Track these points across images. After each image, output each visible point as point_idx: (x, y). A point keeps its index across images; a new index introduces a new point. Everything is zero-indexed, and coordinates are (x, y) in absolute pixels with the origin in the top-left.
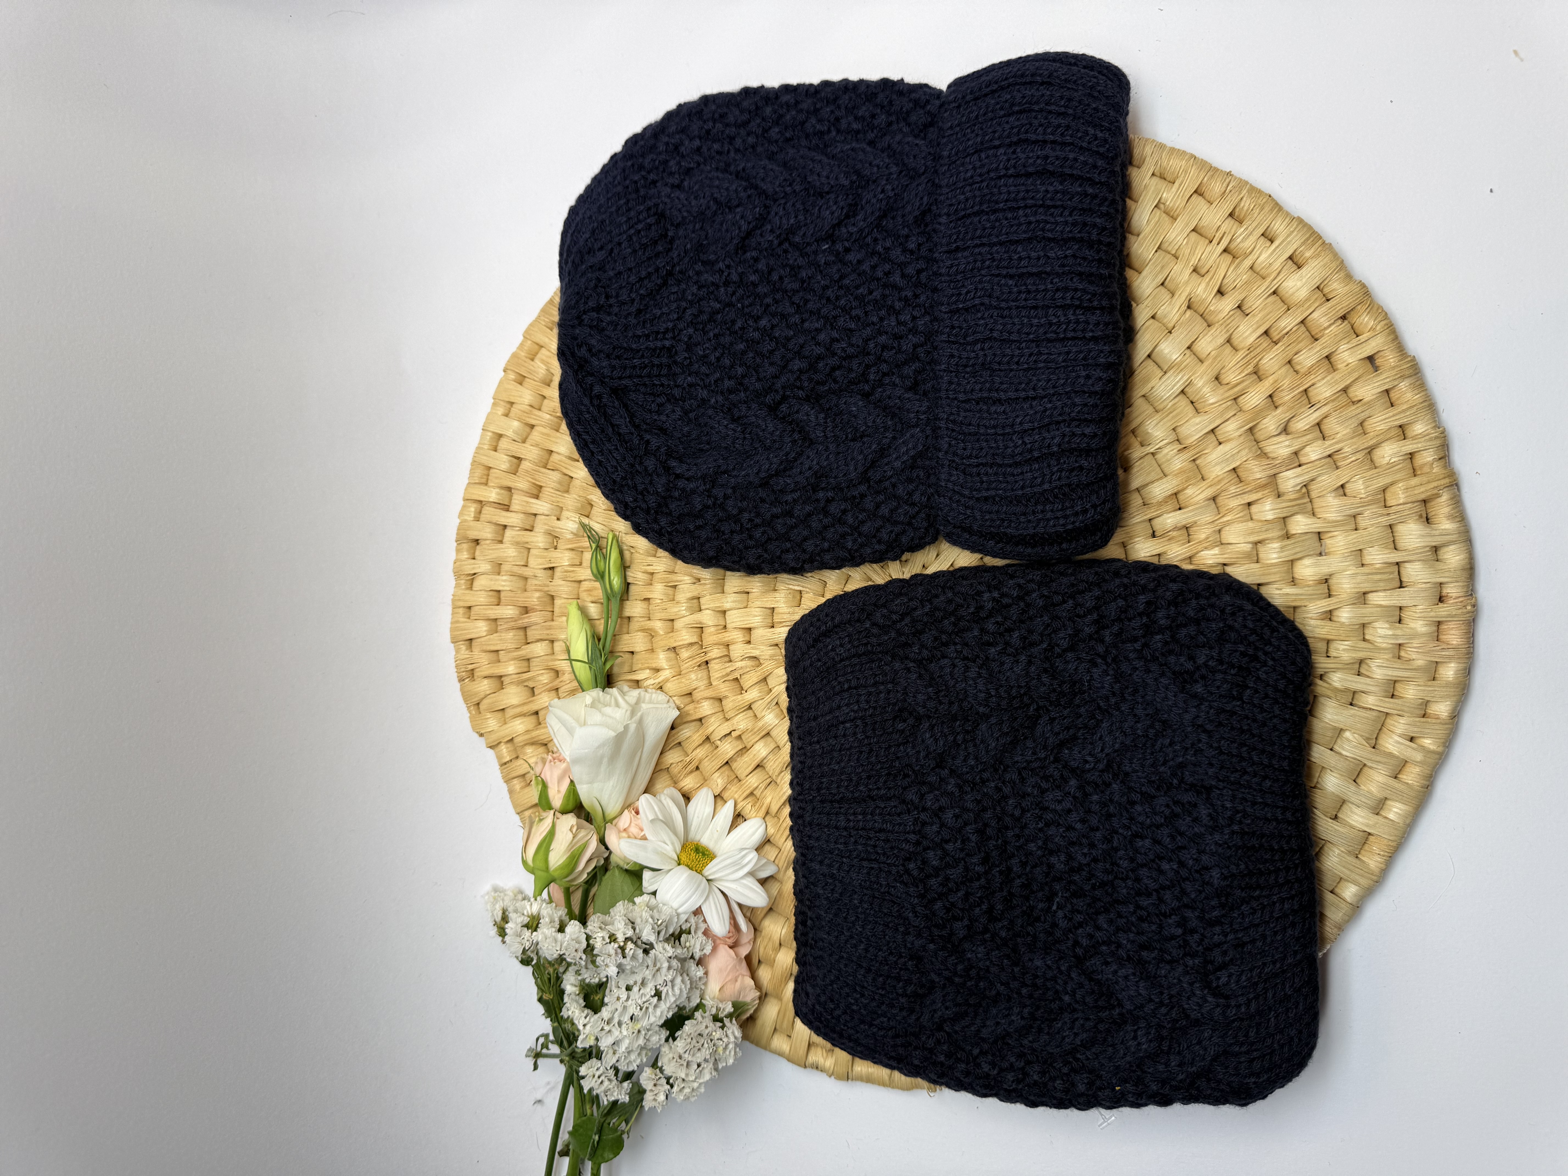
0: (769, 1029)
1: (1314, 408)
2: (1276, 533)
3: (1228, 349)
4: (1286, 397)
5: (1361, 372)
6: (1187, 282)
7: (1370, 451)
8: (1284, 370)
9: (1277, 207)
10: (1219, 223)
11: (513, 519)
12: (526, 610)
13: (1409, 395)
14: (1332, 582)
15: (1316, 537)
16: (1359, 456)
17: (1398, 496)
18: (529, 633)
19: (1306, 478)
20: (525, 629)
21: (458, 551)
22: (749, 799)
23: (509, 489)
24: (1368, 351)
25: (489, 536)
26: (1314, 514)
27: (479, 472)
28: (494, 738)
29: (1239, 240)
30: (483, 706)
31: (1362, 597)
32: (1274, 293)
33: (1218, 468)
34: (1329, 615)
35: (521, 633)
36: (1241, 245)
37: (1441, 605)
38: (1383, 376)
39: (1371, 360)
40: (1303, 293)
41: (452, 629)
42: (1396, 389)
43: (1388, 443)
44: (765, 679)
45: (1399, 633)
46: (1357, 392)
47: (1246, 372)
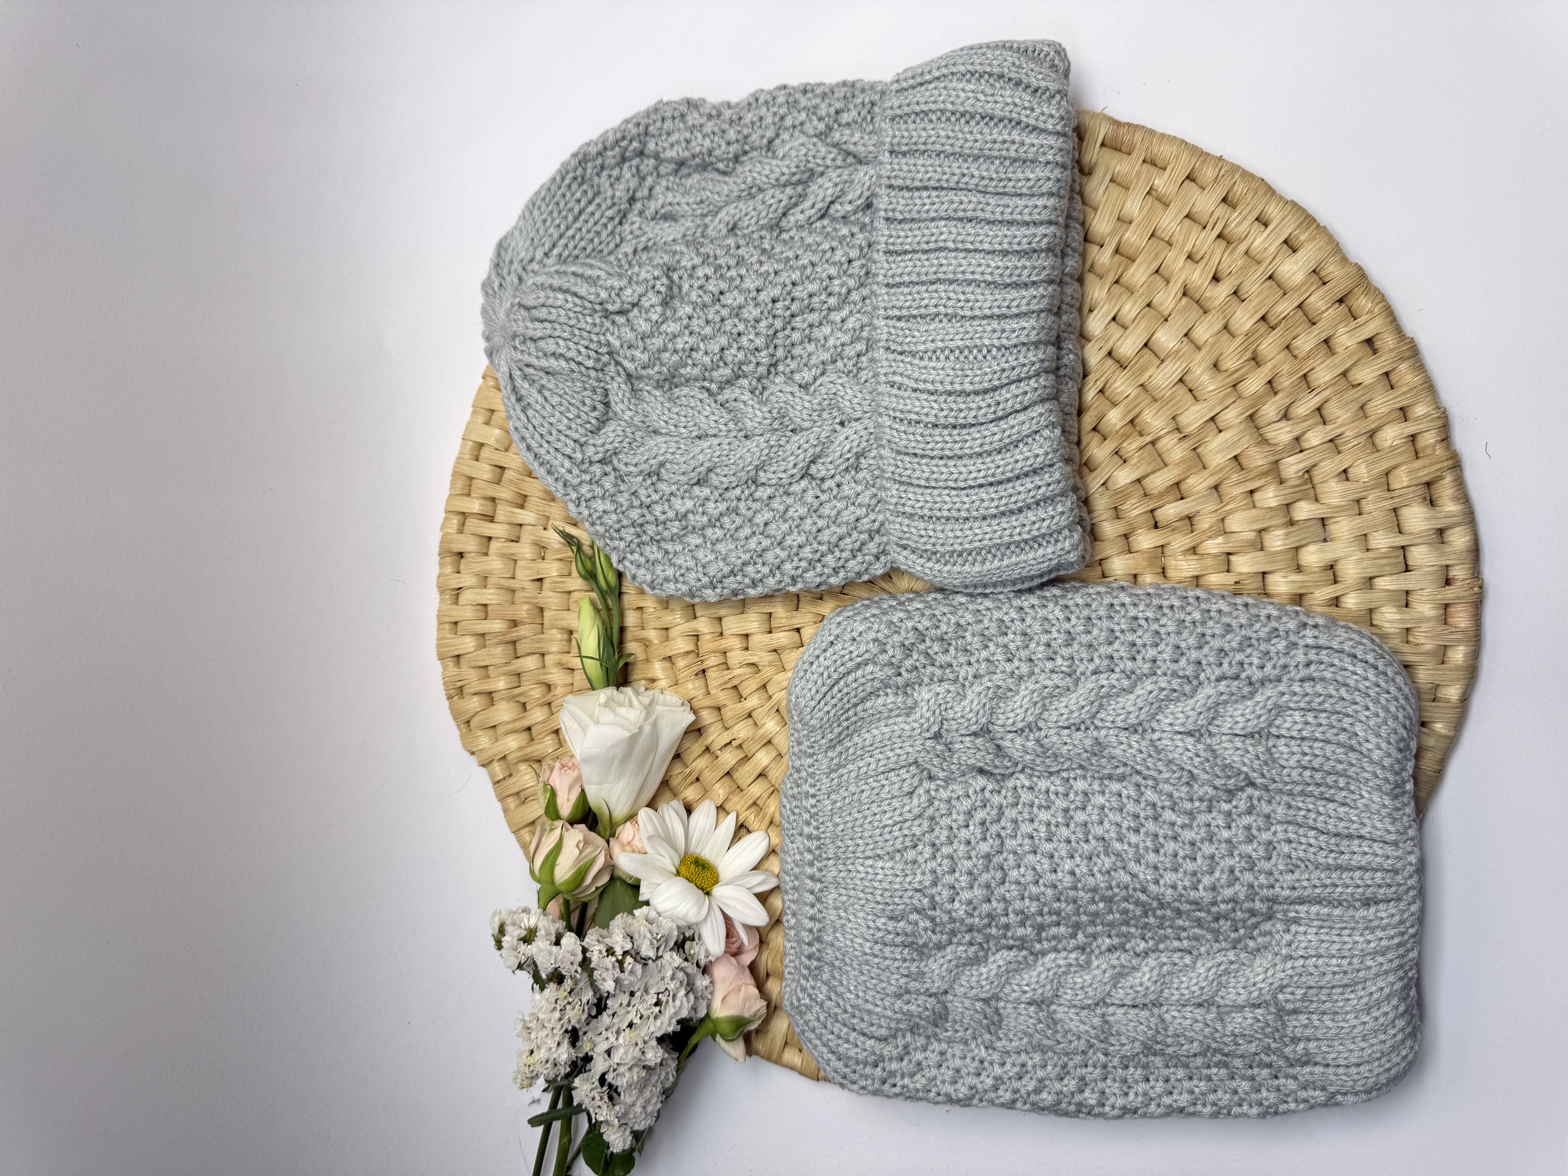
0: (779, 1042)
1: (1314, 393)
2: (1281, 520)
3: (1225, 336)
4: (1285, 383)
5: (1360, 355)
6: (1182, 269)
7: (1372, 435)
8: (1282, 355)
9: (1270, 191)
10: (1212, 209)
11: (497, 530)
12: (515, 623)
13: (1409, 377)
14: (1339, 567)
15: (1320, 524)
16: (1362, 439)
17: (1402, 479)
18: (518, 646)
19: (1307, 463)
20: (514, 643)
21: (442, 565)
22: (753, 809)
23: (493, 500)
24: (1366, 333)
25: (474, 548)
26: (1317, 500)
27: (460, 483)
28: (486, 756)
29: (1233, 225)
30: (473, 724)
31: (1369, 582)
32: (1270, 277)
33: (1219, 456)
34: (1336, 602)
35: (511, 647)
36: (1235, 231)
37: (1447, 587)
38: (1383, 359)
39: (1370, 342)
40: (1300, 277)
41: (438, 646)
42: (1396, 371)
43: (1389, 426)
44: (765, 685)
45: (1406, 617)
46: (1357, 376)
47: (1244, 358)
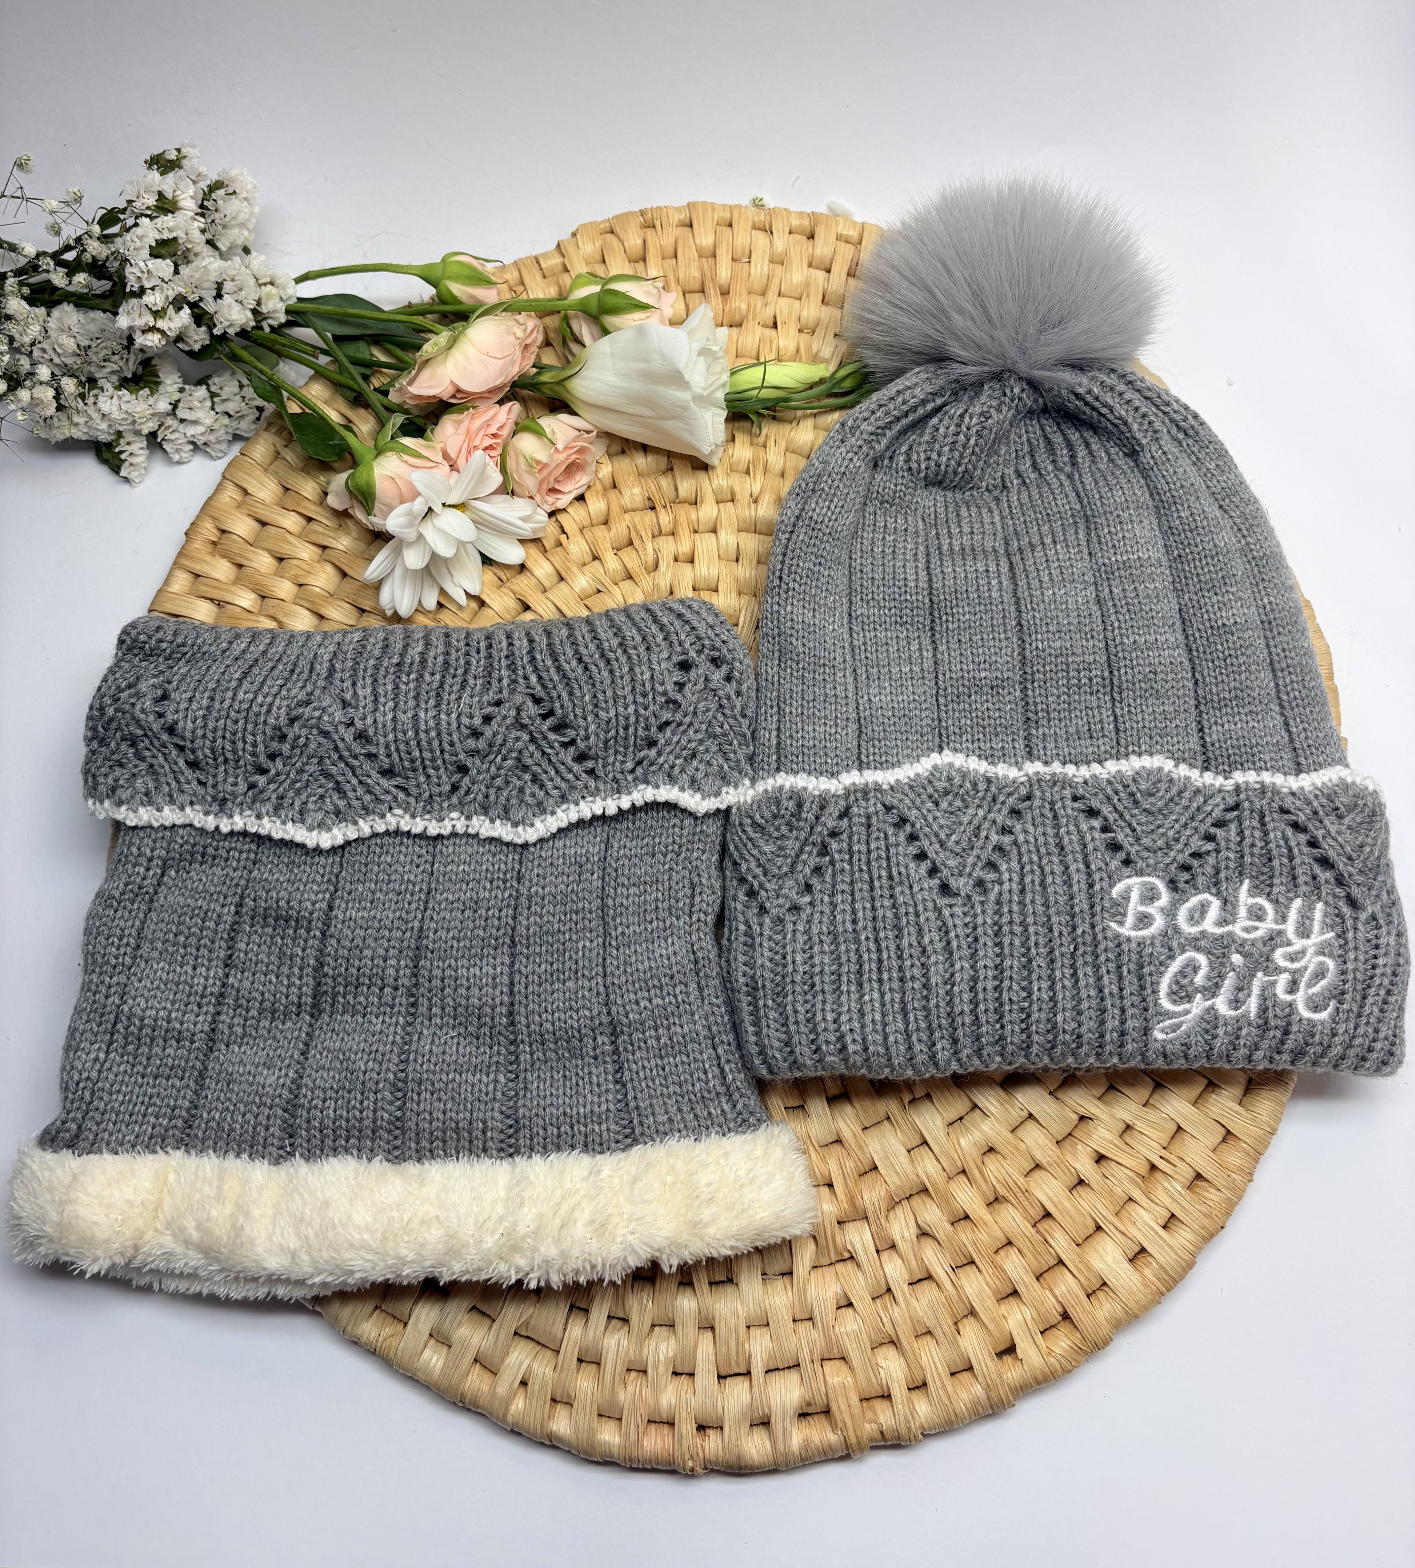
1: (950, 1272)
3: (1028, 1165)
4: (965, 1235)
5: (995, 1333)
6: (1113, 1116)
7: (893, 1342)
8: (999, 1234)
9: (1209, 1236)
10: (1188, 1159)
11: (838, 280)
12: (725, 292)
13: (965, 1396)
14: (729, 1287)
15: (787, 1270)
16: (889, 1328)
17: (836, 1378)
18: (697, 296)
19: (862, 1257)
20: (703, 291)
21: (801, 214)
24: (1022, 1346)
25: (818, 251)
26: (815, 1267)
29: (1166, 1184)
30: (609, 237)
31: (708, 1325)
32: (1099, 1228)
33: (877, 1146)
35: (697, 286)
36: (1159, 1187)
37: (695, 1426)
38: (990, 1364)
39: (1011, 1349)
40: (1098, 1264)
41: (704, 203)
42: (973, 1380)
43: (904, 1365)
44: (630, 577)
45: (660, 1372)
46: (969, 1328)
47: (998, 1186)
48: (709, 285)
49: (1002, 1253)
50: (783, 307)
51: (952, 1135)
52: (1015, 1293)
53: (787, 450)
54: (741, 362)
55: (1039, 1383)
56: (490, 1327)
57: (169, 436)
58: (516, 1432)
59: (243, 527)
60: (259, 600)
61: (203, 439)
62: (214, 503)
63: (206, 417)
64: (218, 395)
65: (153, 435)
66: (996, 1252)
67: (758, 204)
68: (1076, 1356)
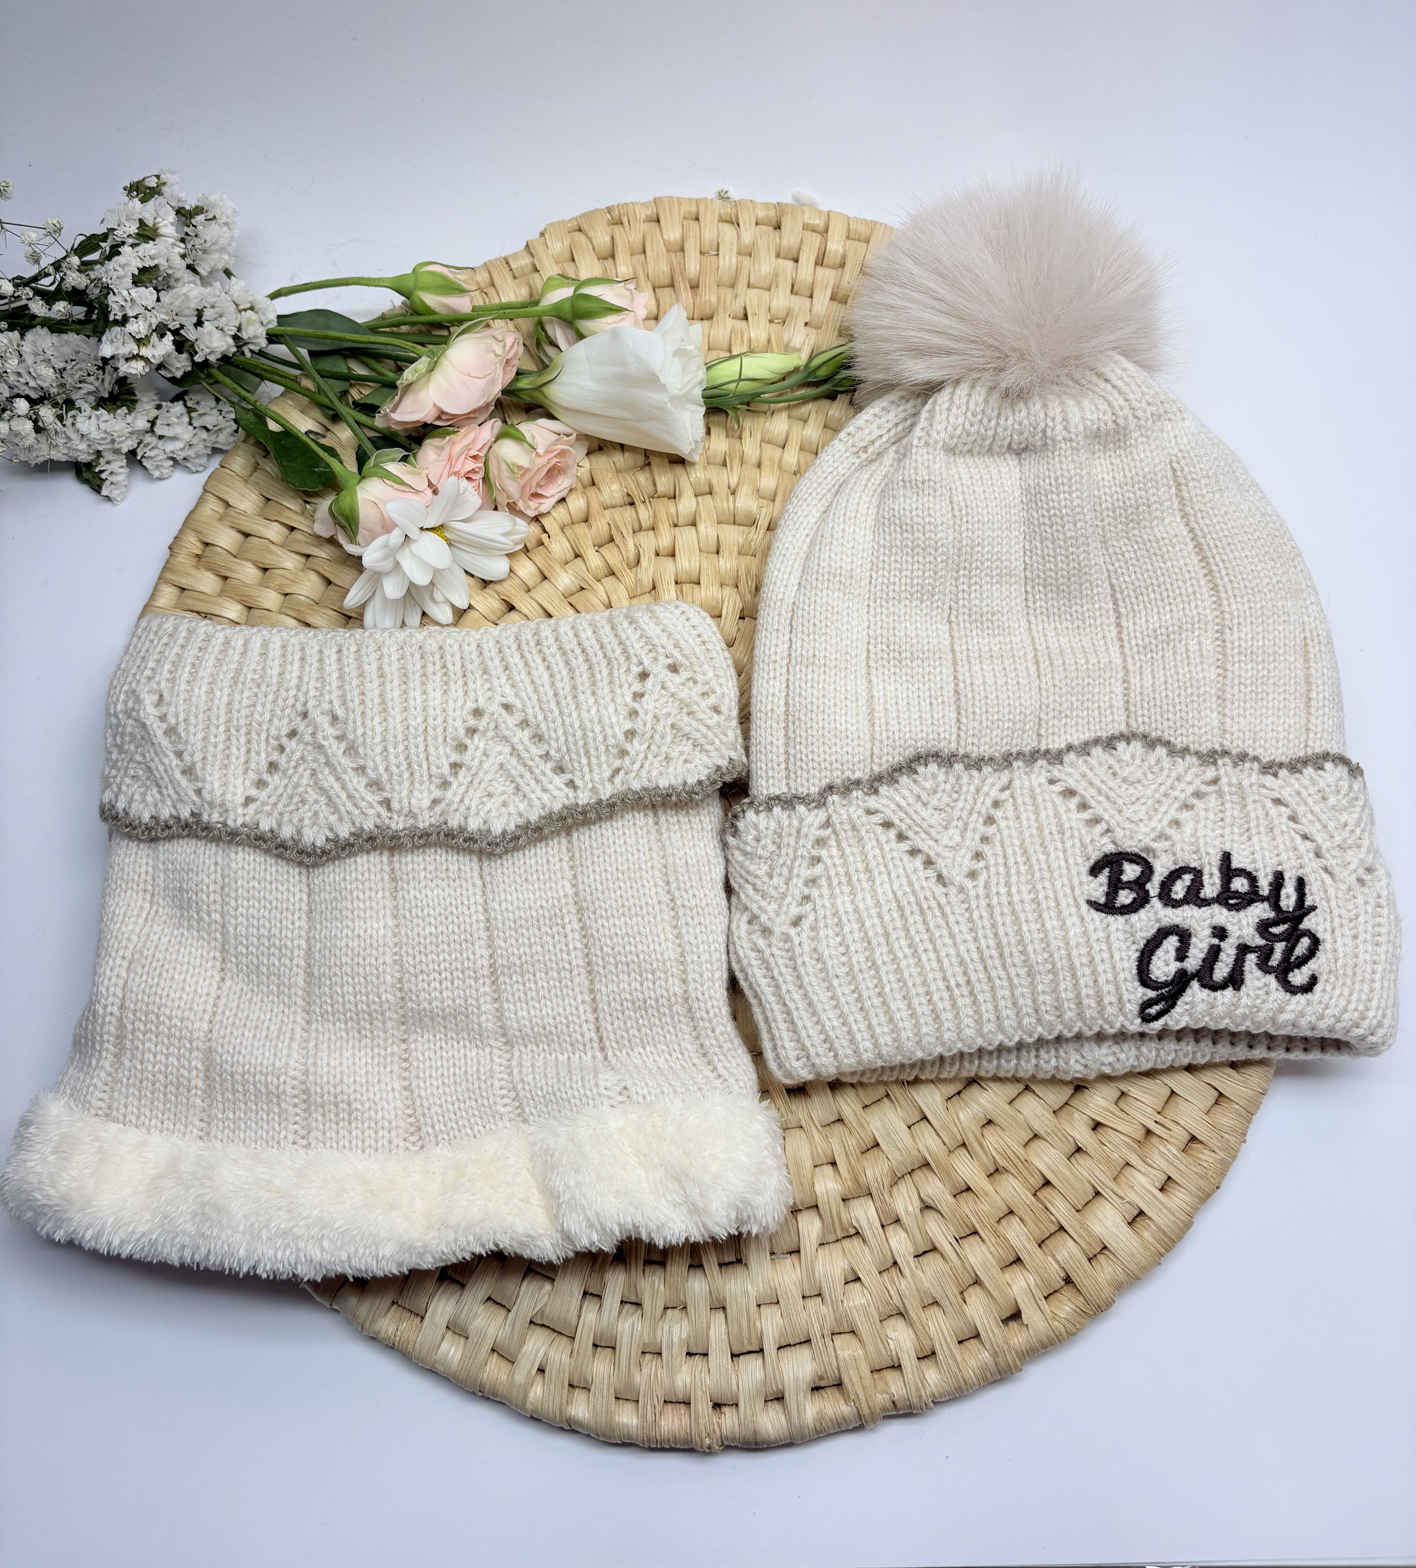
1: (954, 1242)
2: (798, 1198)
3: (1027, 1135)
4: (968, 1207)
5: (1001, 1301)
7: (901, 1314)
8: (1001, 1204)
9: (1205, 1197)
10: (1182, 1123)
11: (806, 270)
12: (695, 286)
13: (974, 1364)
14: (739, 1268)
15: (794, 1248)
16: (896, 1300)
17: (847, 1351)
18: (667, 291)
19: (867, 1233)
20: (672, 285)
21: (766, 205)
23: (842, 265)
24: (1027, 1311)
25: (785, 242)
26: (822, 1244)
27: (862, 229)
28: (539, 248)
29: (1162, 1148)
30: (577, 235)
31: (719, 1305)
32: (1098, 1193)
33: (879, 1125)
34: (696, 1264)
35: (667, 281)
36: (1156, 1151)
37: (710, 1404)
38: (996, 1330)
39: (1016, 1316)
40: (1098, 1229)
41: (670, 198)
42: (980, 1347)
43: (913, 1336)
44: (613, 574)
45: (675, 1352)
46: (975, 1297)
47: (997, 1157)
48: (679, 280)
49: (1004, 1222)
50: (752, 298)
51: (951, 1109)
52: (1019, 1259)
53: (762, 441)
54: (713, 355)
55: (1044, 1347)
56: (506, 1318)
57: (149, 454)
58: (535, 1419)
59: (226, 539)
60: (245, 610)
61: (183, 454)
62: (196, 517)
63: (184, 432)
64: (195, 410)
65: (132, 453)
66: (999, 1222)
67: (723, 196)
68: (1080, 1319)
